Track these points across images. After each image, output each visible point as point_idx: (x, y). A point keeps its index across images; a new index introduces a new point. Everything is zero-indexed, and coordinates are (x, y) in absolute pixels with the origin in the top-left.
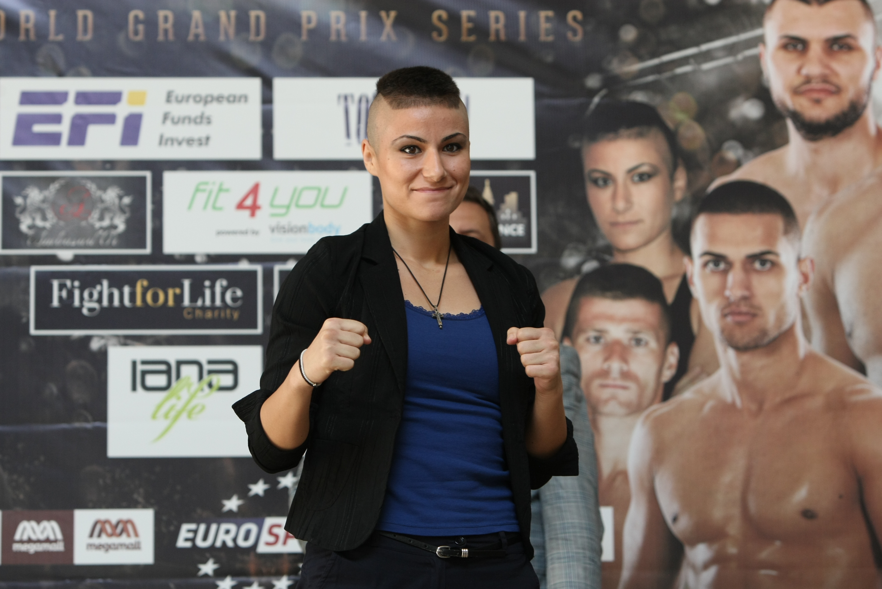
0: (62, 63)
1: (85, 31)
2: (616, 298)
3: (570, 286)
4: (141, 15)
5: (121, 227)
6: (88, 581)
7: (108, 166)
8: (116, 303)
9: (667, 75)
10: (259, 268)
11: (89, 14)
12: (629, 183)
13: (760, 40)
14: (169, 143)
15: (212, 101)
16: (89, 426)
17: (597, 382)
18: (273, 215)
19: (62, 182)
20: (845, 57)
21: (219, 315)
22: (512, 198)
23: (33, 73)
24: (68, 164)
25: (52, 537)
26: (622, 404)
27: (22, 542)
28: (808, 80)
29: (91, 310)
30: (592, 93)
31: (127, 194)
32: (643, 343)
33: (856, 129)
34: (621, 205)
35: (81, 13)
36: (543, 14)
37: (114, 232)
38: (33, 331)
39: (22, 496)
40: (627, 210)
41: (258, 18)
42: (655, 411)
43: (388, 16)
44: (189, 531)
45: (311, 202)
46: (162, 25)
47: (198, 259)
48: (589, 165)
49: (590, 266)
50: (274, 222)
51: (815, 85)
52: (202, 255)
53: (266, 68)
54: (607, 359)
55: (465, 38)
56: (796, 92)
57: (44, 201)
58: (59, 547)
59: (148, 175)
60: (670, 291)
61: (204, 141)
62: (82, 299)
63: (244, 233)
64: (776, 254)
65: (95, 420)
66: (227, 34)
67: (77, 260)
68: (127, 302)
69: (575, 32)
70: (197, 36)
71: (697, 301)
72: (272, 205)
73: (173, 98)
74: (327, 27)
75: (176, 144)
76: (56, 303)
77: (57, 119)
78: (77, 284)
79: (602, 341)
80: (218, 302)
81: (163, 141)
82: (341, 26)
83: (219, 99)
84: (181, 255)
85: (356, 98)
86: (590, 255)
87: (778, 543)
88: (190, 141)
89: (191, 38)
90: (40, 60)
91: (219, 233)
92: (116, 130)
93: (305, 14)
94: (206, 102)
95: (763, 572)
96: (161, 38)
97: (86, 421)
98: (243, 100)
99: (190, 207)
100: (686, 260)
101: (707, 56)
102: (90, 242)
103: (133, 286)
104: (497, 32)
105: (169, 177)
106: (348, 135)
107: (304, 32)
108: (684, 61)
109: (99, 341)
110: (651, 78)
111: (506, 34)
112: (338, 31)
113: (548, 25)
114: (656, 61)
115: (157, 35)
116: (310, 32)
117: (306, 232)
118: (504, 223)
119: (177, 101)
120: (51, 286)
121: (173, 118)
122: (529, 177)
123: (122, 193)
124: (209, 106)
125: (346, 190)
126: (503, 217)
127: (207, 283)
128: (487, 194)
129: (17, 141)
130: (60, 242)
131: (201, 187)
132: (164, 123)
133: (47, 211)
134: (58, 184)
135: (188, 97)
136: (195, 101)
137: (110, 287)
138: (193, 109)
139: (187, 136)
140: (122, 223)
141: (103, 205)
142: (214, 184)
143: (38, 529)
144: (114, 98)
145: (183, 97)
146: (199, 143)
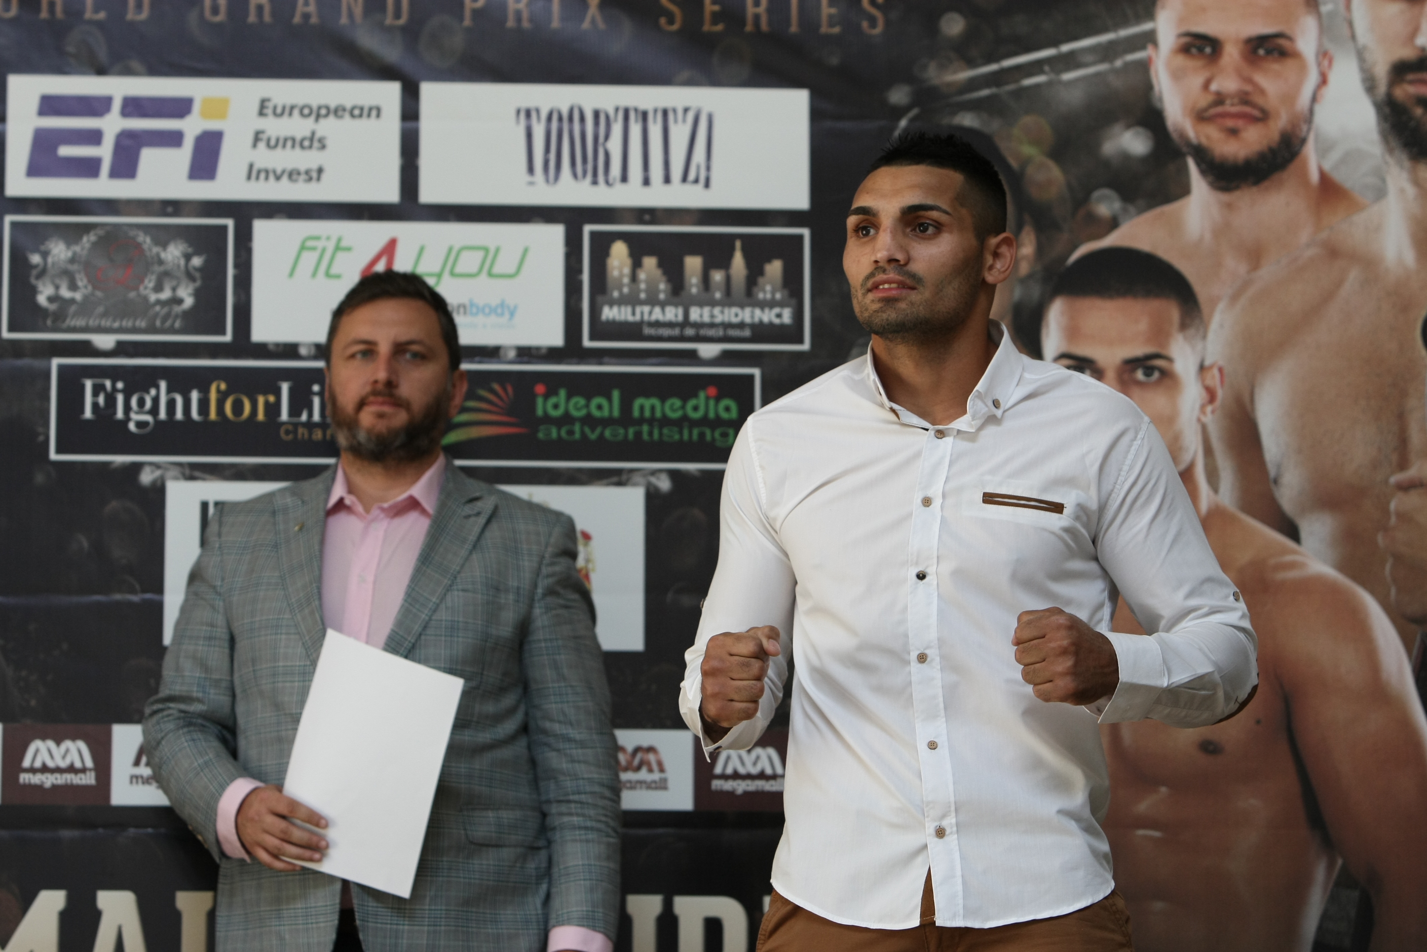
0: (102, 54)
1: (139, 6)
5: (189, 302)
6: (132, 831)
7: (170, 209)
8: (179, 415)
9: (1011, 87)
13: (1150, 38)
14: (263, 175)
15: (327, 115)
16: (135, 598)
19: (101, 232)
20: (1276, 66)
22: (775, 268)
23: (59, 68)
24: (110, 206)
25: (78, 764)
27: (32, 770)
28: (1220, 99)
29: (140, 424)
30: (898, 112)
31: (197, 253)
33: (1289, 175)
37: (178, 309)
38: (53, 456)
39: (33, 703)
45: (474, 270)
47: (303, 351)
51: (1228, 108)
52: (308, 345)
53: (409, 66)
55: (707, 27)
56: (1201, 117)
57: (72, 260)
58: (89, 779)
59: (230, 223)
61: (314, 175)
62: (127, 408)
64: (1169, 359)
65: (144, 591)
66: (351, 15)
67: (122, 349)
68: (195, 414)
69: (873, 22)
70: (306, 16)
73: (269, 111)
74: (504, 8)
75: (272, 177)
76: (88, 414)
77: (95, 137)
78: (120, 385)
81: (252, 173)
82: (522, 6)
83: (338, 112)
84: (277, 345)
85: (544, 115)
87: (1163, 789)
88: (293, 175)
89: (297, 19)
90: (71, 49)
92: (183, 155)
94: (318, 117)
95: (1141, 832)
96: (252, 18)
97: (133, 591)
98: (374, 113)
99: (291, 274)
101: (1070, 61)
102: (142, 323)
103: (205, 391)
104: (757, 17)
105: (261, 228)
106: (531, 169)
107: (467, 14)
108: (1035, 67)
109: (152, 472)
110: (985, 92)
111: (770, 22)
112: (518, 14)
113: (833, 11)
114: (993, 67)
115: (246, 14)
116: (476, 13)
117: (465, 313)
118: (763, 305)
119: (275, 114)
120: (82, 388)
121: (269, 140)
122: (800, 238)
123: (190, 250)
124: (322, 121)
125: (526, 251)
126: (761, 296)
127: (316, 388)
128: (738, 261)
129: (34, 170)
130: (97, 323)
131: (310, 243)
132: (255, 145)
133: (78, 276)
134: (96, 234)
135: (292, 108)
136: (302, 114)
137: (169, 390)
138: (299, 127)
139: (290, 166)
140: (190, 295)
141: (162, 269)
142: (328, 238)
143: (58, 751)
144: (181, 107)
145: (284, 108)
146: (307, 178)
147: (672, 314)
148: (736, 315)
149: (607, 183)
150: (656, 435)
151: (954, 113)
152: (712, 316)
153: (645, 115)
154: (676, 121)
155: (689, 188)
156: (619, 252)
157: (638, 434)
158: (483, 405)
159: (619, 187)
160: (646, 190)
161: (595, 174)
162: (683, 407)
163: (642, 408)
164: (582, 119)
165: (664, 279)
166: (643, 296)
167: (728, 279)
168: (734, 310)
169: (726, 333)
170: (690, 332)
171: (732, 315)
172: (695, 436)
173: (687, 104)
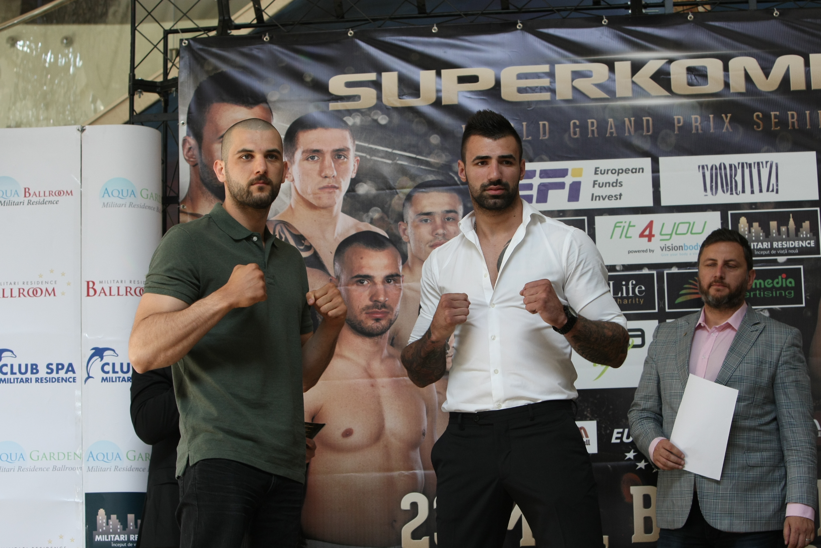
0: (531, 154)
1: (544, 133)
4: (578, 123)
7: (561, 214)
10: (655, 272)
11: (546, 123)
14: (598, 198)
15: (622, 173)
18: (661, 240)
21: (632, 301)
22: (806, 224)
35: (541, 123)
36: (820, 112)
41: (648, 121)
43: (727, 117)
44: (618, 433)
45: (685, 232)
46: (590, 128)
47: (618, 268)
50: (662, 244)
52: (620, 265)
53: (654, 151)
55: (773, 128)
59: (586, 218)
61: (618, 197)
63: (646, 251)
66: (629, 132)
70: (611, 133)
72: (661, 234)
73: (599, 172)
74: (690, 125)
75: (601, 198)
77: (530, 187)
80: (631, 294)
81: (594, 198)
82: (698, 124)
83: (626, 171)
85: (709, 167)
88: (610, 197)
89: (608, 135)
91: (629, 252)
92: (565, 192)
93: (676, 117)
94: (619, 173)
96: (590, 136)
98: (641, 170)
99: (611, 237)
104: (793, 123)
105: (598, 220)
106: (705, 190)
107: (676, 128)
111: (798, 125)
112: (697, 127)
115: (587, 134)
116: (679, 127)
117: (682, 249)
118: (802, 240)
119: (601, 173)
121: (599, 184)
122: (817, 211)
124: (620, 175)
125: (705, 222)
126: (802, 236)
127: (624, 283)
128: (791, 222)
131: (618, 225)
132: (594, 187)
135: (608, 170)
136: (612, 173)
138: (611, 178)
139: (608, 195)
142: (625, 222)
144: (563, 173)
145: (605, 170)
146: (616, 198)
147: (766, 245)
148: (792, 244)
149: (737, 193)
150: (762, 295)
152: (782, 245)
153: (750, 165)
154: (763, 167)
155: (769, 193)
156: (743, 221)
157: (755, 295)
158: (692, 286)
159: (742, 195)
160: (753, 195)
161: (731, 190)
162: (773, 283)
163: (756, 284)
164: (725, 168)
165: (762, 231)
166: (754, 238)
167: (788, 229)
168: (791, 242)
169: (788, 252)
170: (773, 252)
171: (790, 244)
172: (778, 295)
173: (767, 160)
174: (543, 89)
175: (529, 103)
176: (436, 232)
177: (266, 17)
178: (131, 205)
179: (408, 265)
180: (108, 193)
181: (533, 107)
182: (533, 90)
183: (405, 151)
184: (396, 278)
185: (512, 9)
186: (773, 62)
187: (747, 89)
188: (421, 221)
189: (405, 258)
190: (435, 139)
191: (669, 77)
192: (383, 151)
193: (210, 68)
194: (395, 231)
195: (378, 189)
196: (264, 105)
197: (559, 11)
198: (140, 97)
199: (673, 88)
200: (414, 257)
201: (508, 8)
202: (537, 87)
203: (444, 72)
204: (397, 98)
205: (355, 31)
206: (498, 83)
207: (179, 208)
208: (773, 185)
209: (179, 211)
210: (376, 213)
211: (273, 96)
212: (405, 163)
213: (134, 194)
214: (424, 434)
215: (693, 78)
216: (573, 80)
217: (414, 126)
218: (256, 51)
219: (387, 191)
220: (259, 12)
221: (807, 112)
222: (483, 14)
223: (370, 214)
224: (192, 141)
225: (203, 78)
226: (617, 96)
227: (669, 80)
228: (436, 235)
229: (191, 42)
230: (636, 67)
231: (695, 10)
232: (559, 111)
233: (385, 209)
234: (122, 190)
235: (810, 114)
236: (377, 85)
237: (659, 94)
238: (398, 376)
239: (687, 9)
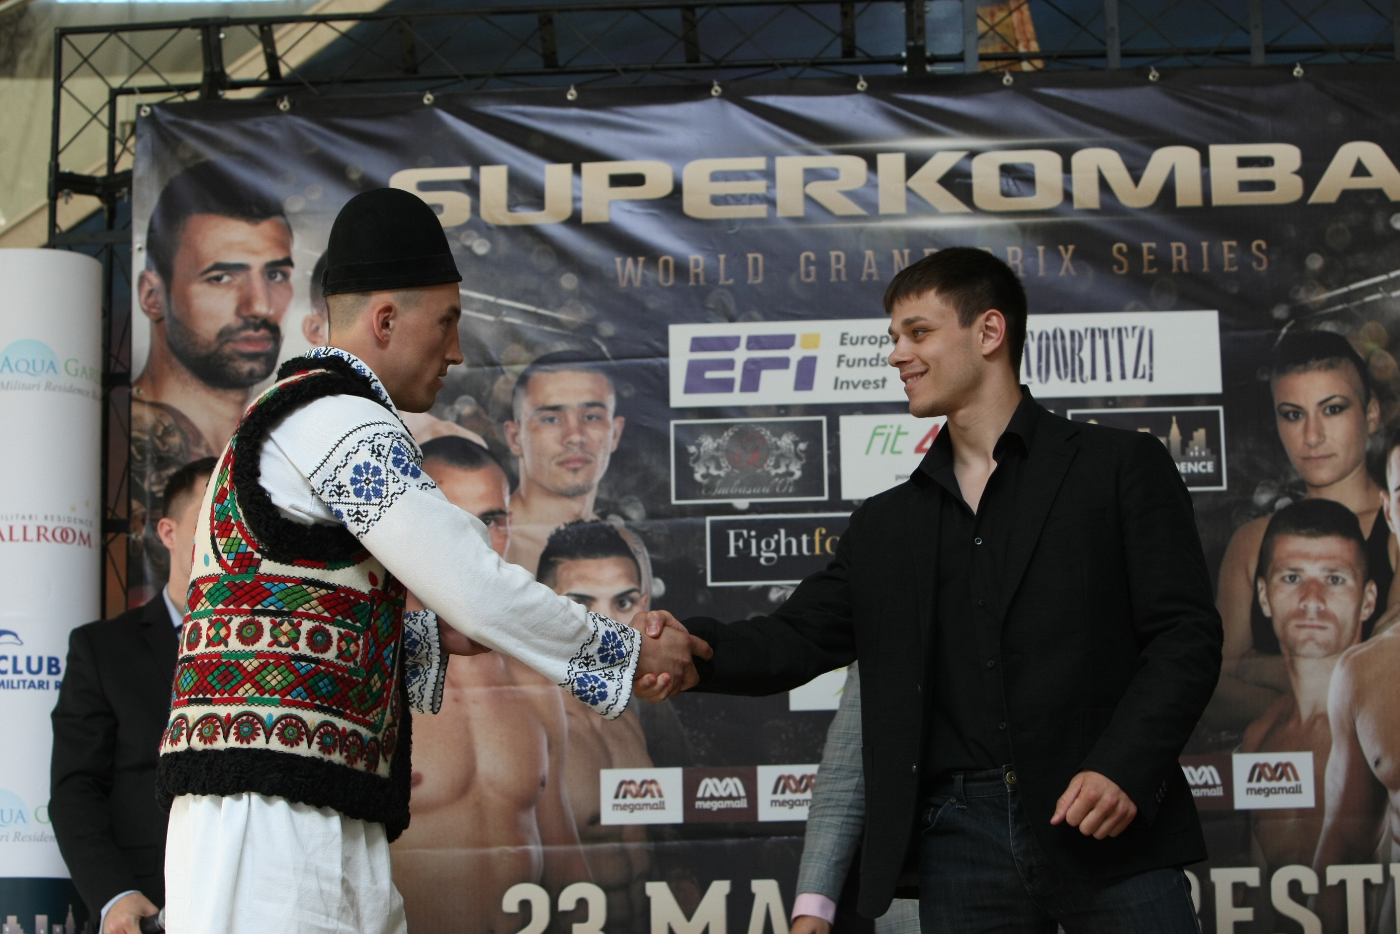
0: (733, 308)
1: (756, 274)
2: (1310, 535)
3: (1263, 524)
4: (812, 256)
5: (798, 474)
6: (773, 839)
7: (782, 411)
8: (794, 552)
9: (1358, 303)
11: (760, 257)
12: (1320, 415)
14: (845, 385)
15: (887, 343)
17: (1293, 623)
19: (736, 429)
22: (1200, 435)
23: (703, 319)
24: (742, 411)
25: (735, 794)
26: (1318, 644)
27: (704, 799)
29: (768, 560)
30: (1280, 324)
31: (802, 441)
32: (1340, 580)
34: (1313, 439)
35: (750, 256)
36: (1226, 244)
37: (790, 479)
38: (710, 583)
39: (703, 753)
40: (1319, 444)
42: (1354, 651)
43: (1067, 250)
46: (834, 265)
48: (1278, 399)
49: (1283, 503)
54: (1302, 599)
55: (1145, 271)
57: (717, 449)
58: (743, 804)
59: (824, 419)
60: (1366, 528)
61: (880, 383)
67: (753, 508)
68: (805, 551)
69: (1260, 262)
70: (870, 276)
71: (1395, 535)
73: (848, 341)
75: (851, 386)
76: (732, 553)
77: (729, 365)
78: (753, 533)
79: (1298, 579)
81: (838, 384)
82: (1017, 261)
85: (1036, 336)
86: (1282, 492)
88: (865, 384)
89: (864, 278)
90: (710, 305)
91: (899, 478)
92: (789, 375)
94: (881, 343)
96: (833, 279)
99: (867, 452)
100: (1382, 494)
102: (766, 490)
103: (811, 535)
104: (1180, 263)
105: (846, 422)
106: (1029, 373)
108: (1373, 289)
109: (778, 592)
110: (1339, 307)
111: (1189, 266)
113: (1232, 256)
114: (1344, 290)
115: (829, 276)
118: (1193, 460)
119: (852, 343)
120: (728, 536)
121: (848, 361)
122: (1217, 412)
123: (797, 439)
124: (884, 346)
126: (1192, 454)
128: (1175, 430)
129: (690, 388)
130: (736, 491)
131: (879, 431)
132: (839, 365)
133: (722, 460)
134: (732, 431)
135: (863, 338)
136: (870, 343)
137: (787, 536)
138: (868, 351)
139: (863, 379)
140: (798, 469)
141: (779, 452)
142: (892, 427)
143: (721, 785)
144: (787, 341)
145: (857, 339)
146: (875, 385)
149: (1082, 380)
151: (1319, 323)
153: (1106, 333)
154: (1127, 336)
155: (1138, 382)
159: (1090, 383)
160: (1109, 384)
161: (1073, 375)
164: (1063, 337)
167: (1168, 443)
173: (1135, 324)
174: (754, 199)
175: (730, 222)
176: (568, 439)
177: (284, 70)
178: (48, 386)
179: (519, 495)
180: (9, 365)
181: (737, 228)
182: (738, 199)
183: (517, 300)
184: (498, 516)
185: (704, 62)
186: (1147, 159)
187: (1102, 203)
188: (543, 420)
189: (514, 482)
190: (569, 281)
191: (968, 181)
192: (480, 300)
193: (187, 155)
194: (498, 436)
195: (471, 365)
196: (279, 219)
197: (784, 66)
198: (67, 202)
199: (977, 199)
200: (531, 481)
201: (697, 60)
202: (744, 195)
203: (586, 167)
204: (504, 209)
205: (437, 94)
206: (678, 189)
207: (130, 394)
208: (1144, 367)
209: (131, 399)
210: (466, 406)
211: (294, 205)
212: (517, 321)
213: (54, 368)
214: (543, 784)
215: (1011, 182)
216: (805, 184)
217: (534, 258)
218: (266, 127)
219: (487, 369)
220: (272, 60)
221: (1205, 245)
222: (654, 70)
223: (457, 407)
224: (155, 279)
225: (176, 171)
226: (882, 210)
227: (969, 187)
228: (570, 446)
229: (157, 110)
230: (914, 163)
231: (1016, 68)
232: (782, 235)
233: (482, 400)
234: (34, 361)
235: (1209, 247)
236: (472, 187)
237: (952, 210)
238: (500, 684)
239: (1003, 67)
